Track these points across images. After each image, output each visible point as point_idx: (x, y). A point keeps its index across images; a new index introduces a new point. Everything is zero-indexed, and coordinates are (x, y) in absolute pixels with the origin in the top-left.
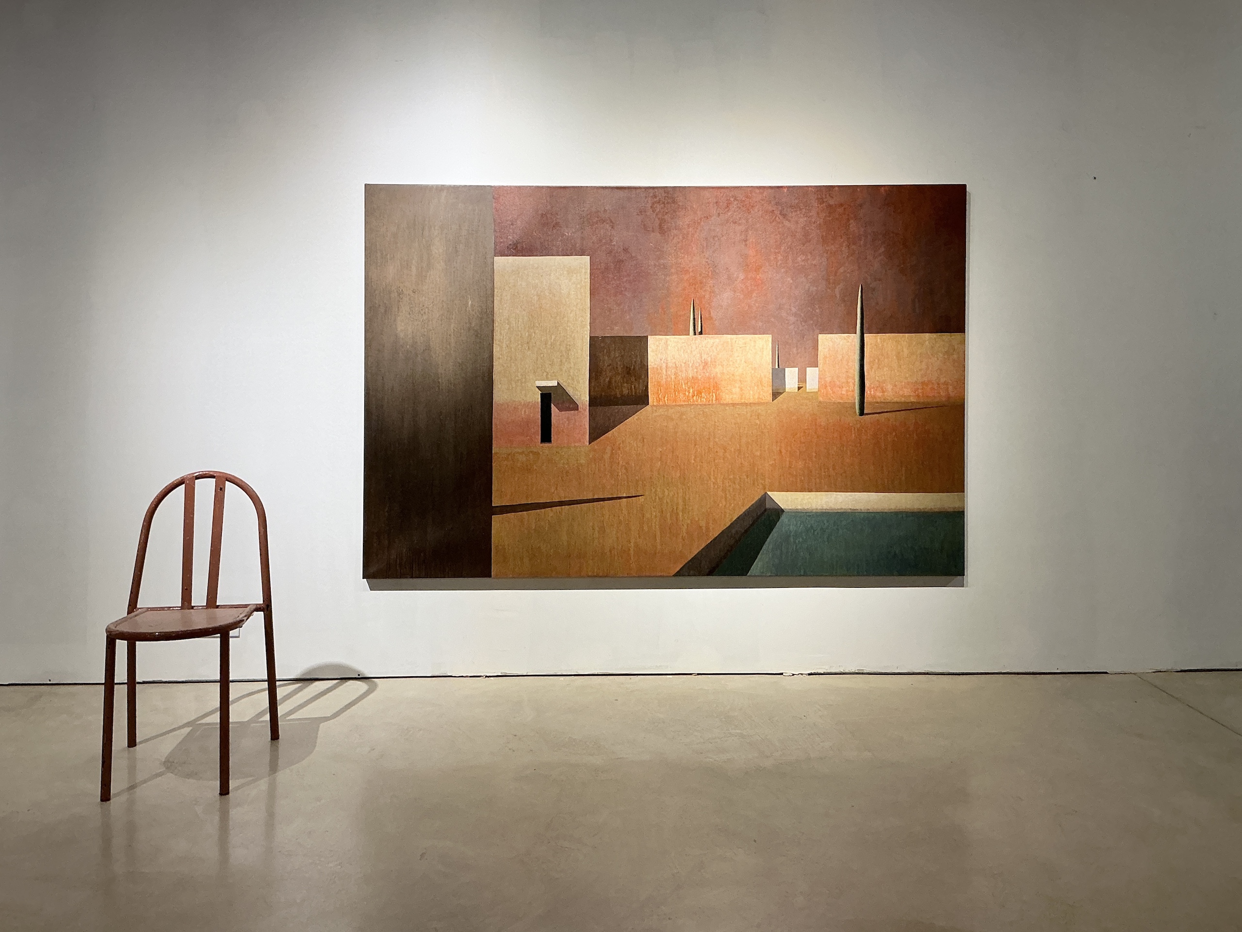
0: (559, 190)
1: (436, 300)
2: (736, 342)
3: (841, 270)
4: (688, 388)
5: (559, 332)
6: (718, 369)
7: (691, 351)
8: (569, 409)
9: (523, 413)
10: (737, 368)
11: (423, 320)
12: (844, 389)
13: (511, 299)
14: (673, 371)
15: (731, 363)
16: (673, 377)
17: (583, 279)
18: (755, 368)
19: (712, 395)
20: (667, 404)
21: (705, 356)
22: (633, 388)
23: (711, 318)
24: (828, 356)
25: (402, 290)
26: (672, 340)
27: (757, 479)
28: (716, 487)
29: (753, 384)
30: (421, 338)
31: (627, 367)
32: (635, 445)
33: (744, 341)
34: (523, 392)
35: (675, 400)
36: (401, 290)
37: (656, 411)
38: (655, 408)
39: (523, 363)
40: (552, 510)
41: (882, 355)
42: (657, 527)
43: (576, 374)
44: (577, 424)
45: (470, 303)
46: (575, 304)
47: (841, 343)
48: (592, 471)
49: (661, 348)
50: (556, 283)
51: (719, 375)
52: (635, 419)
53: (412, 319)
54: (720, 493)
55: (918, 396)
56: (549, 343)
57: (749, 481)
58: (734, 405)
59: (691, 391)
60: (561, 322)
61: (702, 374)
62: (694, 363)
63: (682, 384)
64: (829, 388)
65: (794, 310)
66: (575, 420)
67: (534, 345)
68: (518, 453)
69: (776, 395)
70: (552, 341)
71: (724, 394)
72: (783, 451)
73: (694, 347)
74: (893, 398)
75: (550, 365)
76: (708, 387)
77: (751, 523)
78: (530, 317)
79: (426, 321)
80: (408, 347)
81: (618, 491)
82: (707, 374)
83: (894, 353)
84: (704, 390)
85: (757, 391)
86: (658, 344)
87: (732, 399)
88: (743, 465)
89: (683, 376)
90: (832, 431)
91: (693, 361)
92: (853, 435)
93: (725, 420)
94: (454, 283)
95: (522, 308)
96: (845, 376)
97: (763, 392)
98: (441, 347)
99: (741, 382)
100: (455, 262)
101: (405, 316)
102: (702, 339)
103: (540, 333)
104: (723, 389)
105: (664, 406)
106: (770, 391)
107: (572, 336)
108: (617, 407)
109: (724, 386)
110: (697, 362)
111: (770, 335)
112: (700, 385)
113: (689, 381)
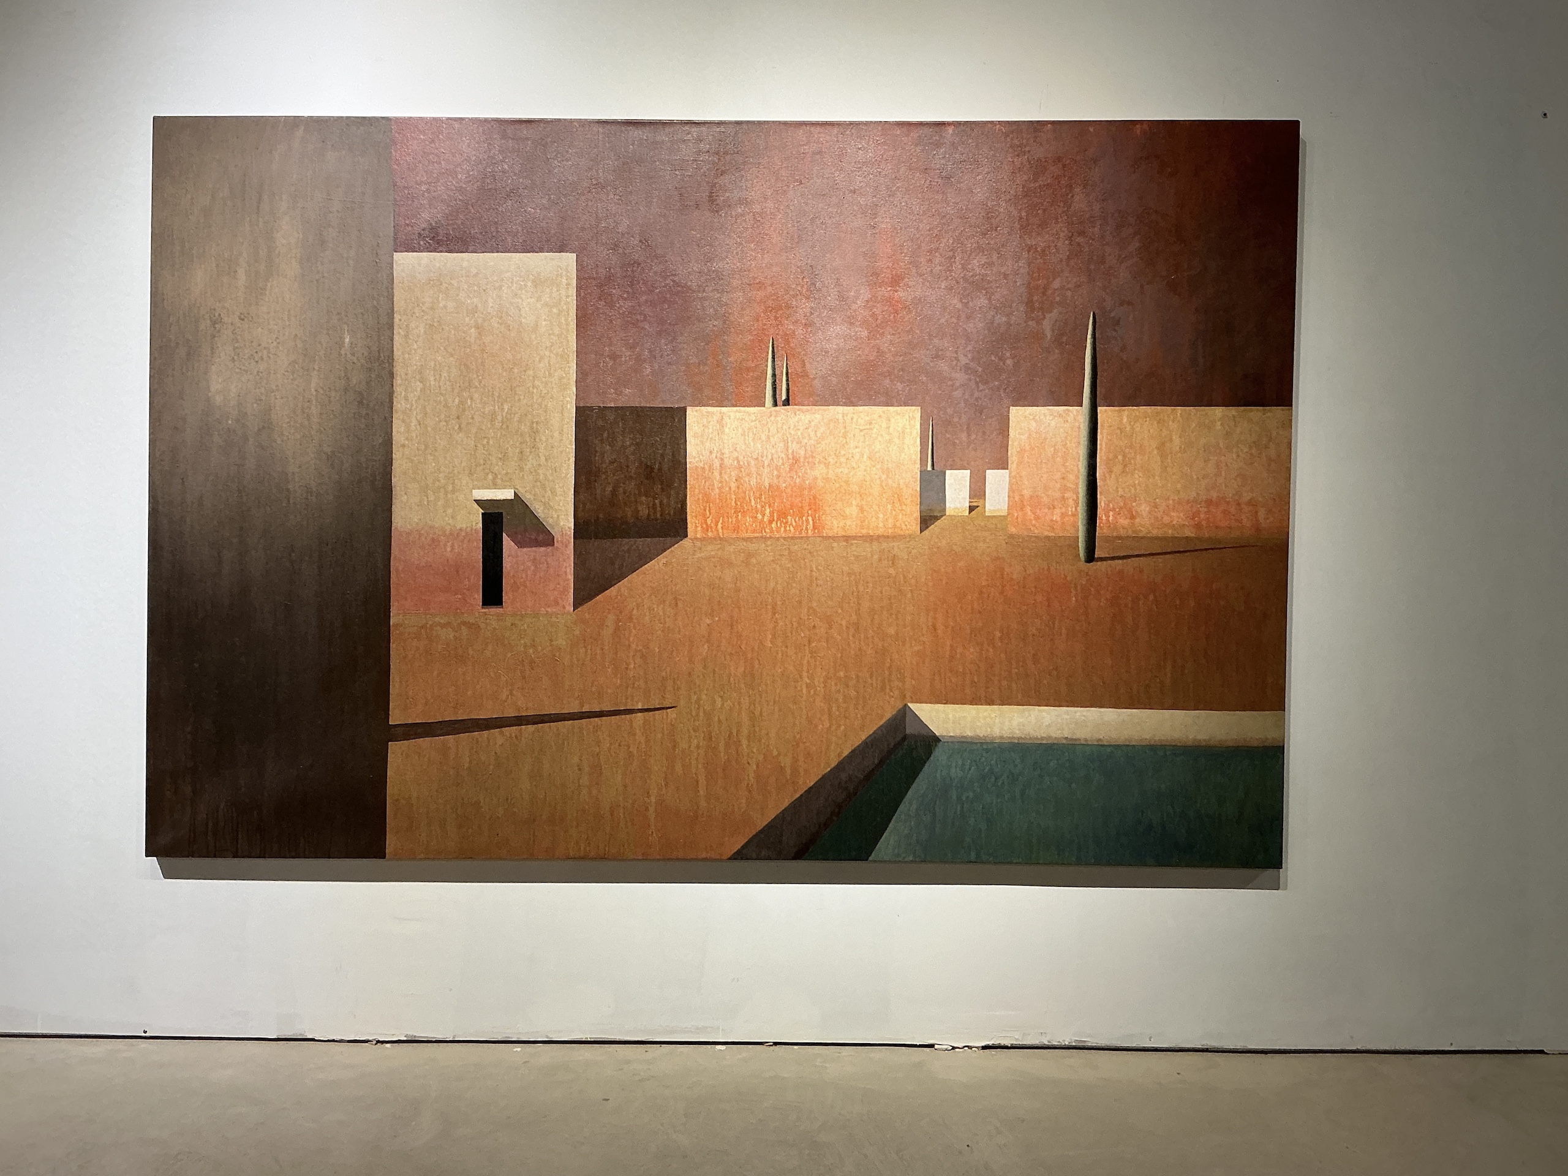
0: (517, 126)
1: (284, 335)
2: (852, 419)
3: (1056, 284)
4: (763, 506)
5: (517, 398)
6: (819, 471)
7: (768, 437)
8: (538, 544)
9: (449, 549)
10: (853, 468)
11: (258, 372)
12: (1057, 511)
13: (425, 332)
14: (733, 474)
15: (843, 460)
17: (564, 298)
18: (888, 469)
19: (807, 520)
20: (721, 534)
21: (794, 446)
22: (658, 504)
23: (805, 375)
24: (1027, 448)
25: (220, 315)
26: (732, 415)
27: (890, 681)
28: (812, 692)
29: (885, 500)
30: (255, 405)
31: (647, 466)
32: (661, 613)
33: (867, 418)
34: (450, 511)
35: (736, 529)
36: (217, 315)
37: (700, 549)
38: (698, 544)
39: (448, 455)
40: (502, 733)
41: (1131, 447)
42: (700, 766)
43: (551, 478)
44: (551, 570)
45: (347, 340)
46: (548, 344)
47: (1053, 423)
48: (578, 660)
49: (710, 430)
50: (511, 303)
51: (820, 483)
52: (661, 564)
53: (237, 370)
54: (819, 703)
55: (1198, 526)
56: (499, 418)
57: (875, 682)
58: (847, 538)
59: (768, 511)
60: (520, 377)
61: (789, 480)
62: (772, 459)
63: (750, 499)
64: (1028, 509)
65: (964, 360)
66: (547, 564)
67: (471, 421)
68: (439, 624)
69: (927, 521)
70: (504, 415)
71: (829, 518)
72: (940, 628)
73: (773, 429)
74: (1150, 528)
75: (500, 459)
76: (800, 505)
77: (876, 761)
78: (462, 367)
79: (265, 374)
80: (230, 422)
81: (627, 698)
82: (798, 481)
83: (1154, 444)
84: (791, 511)
85: (891, 514)
86: (705, 423)
87: (843, 528)
88: (863, 653)
89: (752, 484)
90: (1033, 590)
91: (772, 455)
92: (1074, 599)
93: (830, 567)
94: (318, 302)
95: (447, 352)
96: (1058, 486)
97: (903, 515)
98: (292, 423)
99: (861, 496)
100: (319, 263)
101: (225, 365)
102: (789, 414)
103: (482, 399)
104: (827, 508)
105: (715, 539)
106: (917, 514)
107: (543, 406)
108: (627, 540)
109: (829, 504)
110: (779, 457)
111: (917, 408)
112: (785, 500)
113: (763, 493)
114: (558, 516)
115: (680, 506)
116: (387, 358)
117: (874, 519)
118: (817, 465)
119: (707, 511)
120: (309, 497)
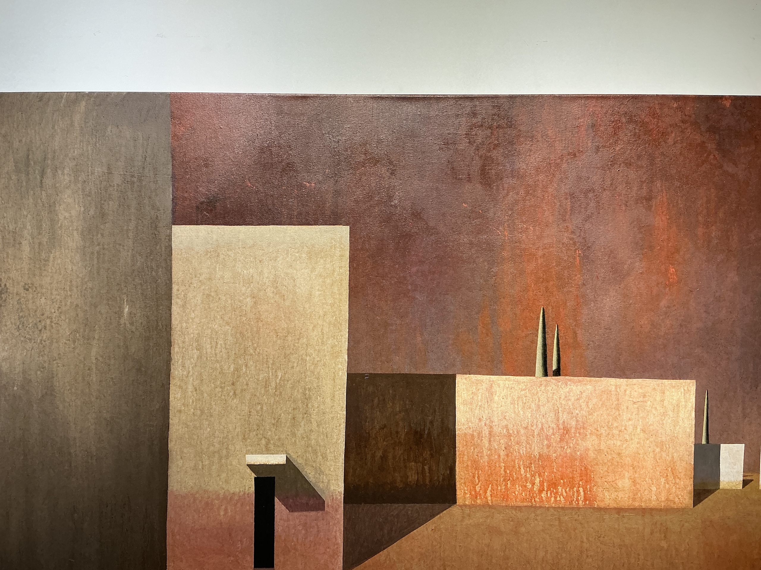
0: (293, 102)
1: (66, 305)
2: (625, 391)
4: (532, 476)
5: (290, 365)
6: (590, 443)
7: (539, 407)
9: (222, 513)
10: (626, 441)
11: (41, 340)
13: (202, 303)
14: (502, 441)
15: (616, 432)
16: (502, 453)
17: (337, 269)
18: (662, 442)
19: (578, 491)
20: (490, 502)
21: (564, 417)
22: (427, 470)
23: (577, 345)
25: (5, 285)
26: (501, 383)
29: (658, 473)
30: (39, 373)
31: (416, 432)
33: (641, 391)
34: (224, 475)
35: (506, 497)
37: (469, 515)
38: (467, 511)
39: (223, 421)
43: (322, 444)
44: (322, 534)
45: (126, 310)
46: (321, 313)
49: (480, 397)
50: (287, 274)
51: (591, 454)
52: (429, 530)
53: (22, 339)
56: (273, 385)
58: (619, 510)
59: (537, 480)
60: (294, 346)
61: (559, 450)
62: (542, 429)
63: (519, 468)
65: (739, 333)
66: (318, 528)
67: (245, 387)
69: (700, 494)
70: (278, 382)
71: (600, 489)
73: (544, 399)
75: (274, 425)
76: (571, 476)
78: (238, 335)
79: (48, 342)
80: (15, 388)
82: (569, 451)
84: (562, 481)
85: (665, 487)
86: (474, 390)
87: (615, 500)
89: (522, 452)
91: (542, 425)
93: (601, 539)
94: (98, 273)
95: (224, 320)
97: (676, 488)
98: (73, 390)
99: (633, 468)
100: (99, 235)
101: (11, 333)
102: (560, 384)
103: (256, 367)
104: (599, 480)
105: (483, 506)
106: (691, 488)
107: (316, 373)
108: (396, 505)
109: (601, 475)
110: (549, 427)
111: (692, 381)
112: (555, 470)
113: (532, 462)
114: (329, 481)
115: (448, 472)
116: (165, 327)
117: (646, 492)
118: (589, 436)
119: (476, 478)
120: (90, 461)
